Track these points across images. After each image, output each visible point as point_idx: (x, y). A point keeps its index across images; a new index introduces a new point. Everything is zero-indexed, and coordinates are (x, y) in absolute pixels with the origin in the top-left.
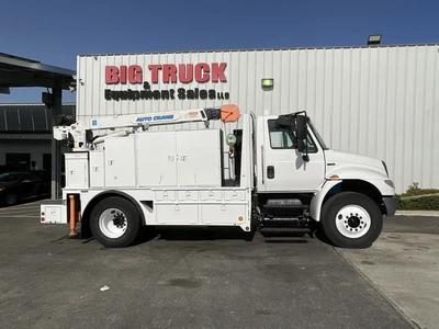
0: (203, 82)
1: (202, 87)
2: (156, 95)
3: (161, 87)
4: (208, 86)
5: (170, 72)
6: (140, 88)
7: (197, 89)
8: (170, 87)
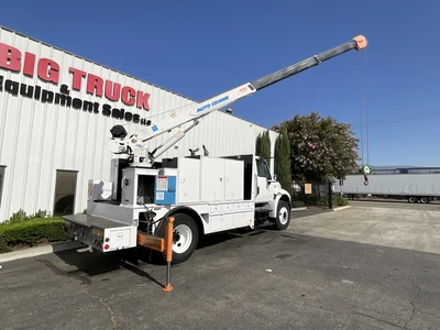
0: (129, 105)
1: (127, 109)
2: (77, 104)
3: (83, 96)
4: (133, 110)
5: (95, 84)
6: (56, 90)
7: (123, 110)
8: (93, 99)
